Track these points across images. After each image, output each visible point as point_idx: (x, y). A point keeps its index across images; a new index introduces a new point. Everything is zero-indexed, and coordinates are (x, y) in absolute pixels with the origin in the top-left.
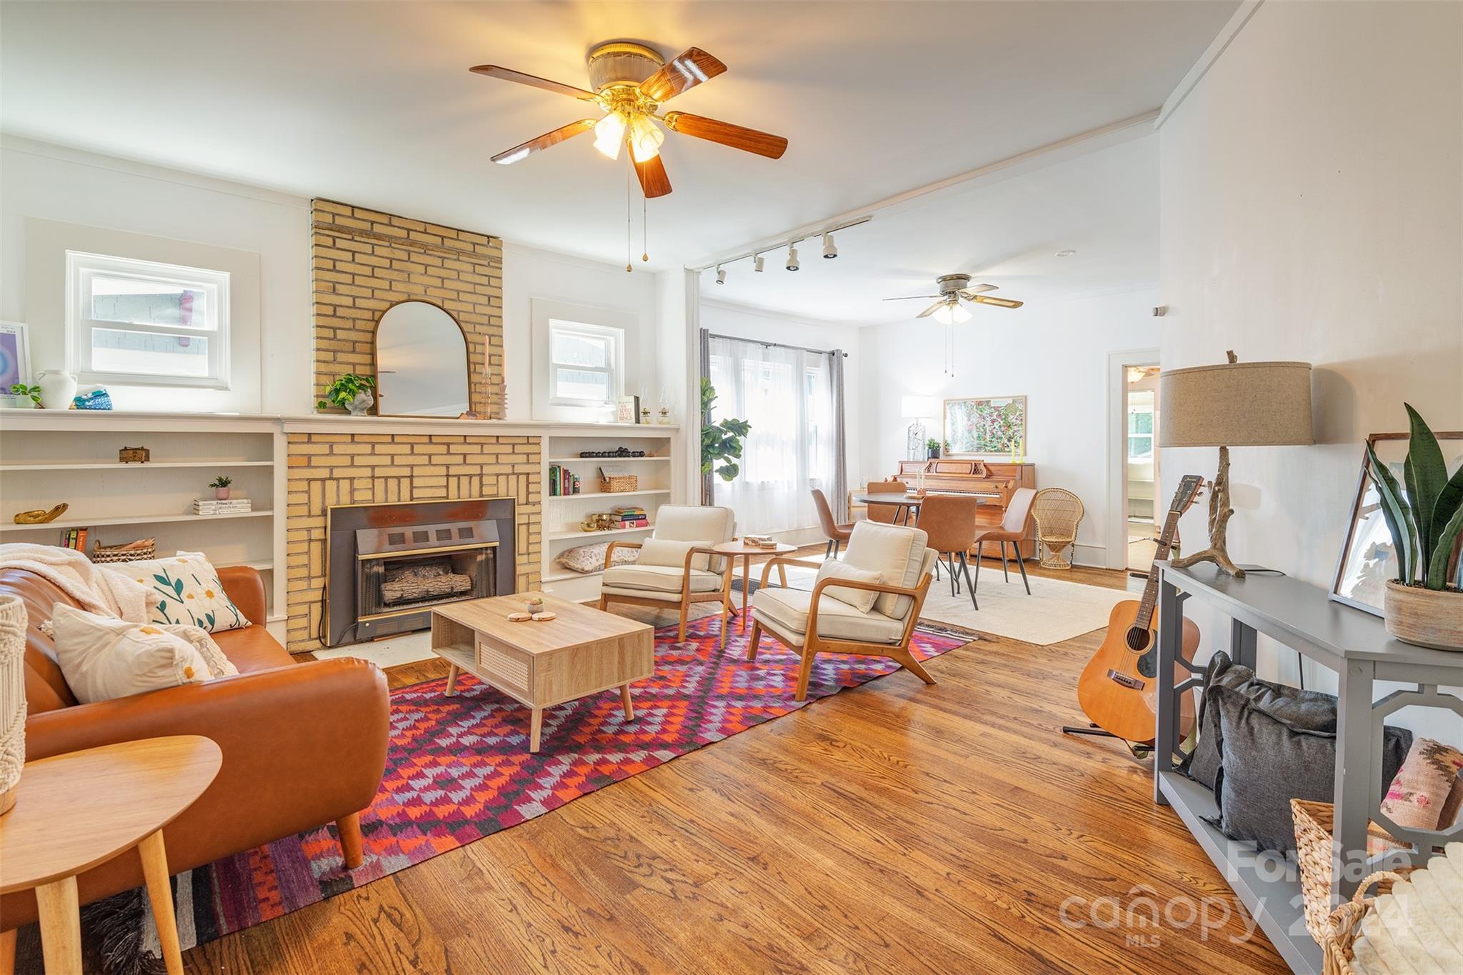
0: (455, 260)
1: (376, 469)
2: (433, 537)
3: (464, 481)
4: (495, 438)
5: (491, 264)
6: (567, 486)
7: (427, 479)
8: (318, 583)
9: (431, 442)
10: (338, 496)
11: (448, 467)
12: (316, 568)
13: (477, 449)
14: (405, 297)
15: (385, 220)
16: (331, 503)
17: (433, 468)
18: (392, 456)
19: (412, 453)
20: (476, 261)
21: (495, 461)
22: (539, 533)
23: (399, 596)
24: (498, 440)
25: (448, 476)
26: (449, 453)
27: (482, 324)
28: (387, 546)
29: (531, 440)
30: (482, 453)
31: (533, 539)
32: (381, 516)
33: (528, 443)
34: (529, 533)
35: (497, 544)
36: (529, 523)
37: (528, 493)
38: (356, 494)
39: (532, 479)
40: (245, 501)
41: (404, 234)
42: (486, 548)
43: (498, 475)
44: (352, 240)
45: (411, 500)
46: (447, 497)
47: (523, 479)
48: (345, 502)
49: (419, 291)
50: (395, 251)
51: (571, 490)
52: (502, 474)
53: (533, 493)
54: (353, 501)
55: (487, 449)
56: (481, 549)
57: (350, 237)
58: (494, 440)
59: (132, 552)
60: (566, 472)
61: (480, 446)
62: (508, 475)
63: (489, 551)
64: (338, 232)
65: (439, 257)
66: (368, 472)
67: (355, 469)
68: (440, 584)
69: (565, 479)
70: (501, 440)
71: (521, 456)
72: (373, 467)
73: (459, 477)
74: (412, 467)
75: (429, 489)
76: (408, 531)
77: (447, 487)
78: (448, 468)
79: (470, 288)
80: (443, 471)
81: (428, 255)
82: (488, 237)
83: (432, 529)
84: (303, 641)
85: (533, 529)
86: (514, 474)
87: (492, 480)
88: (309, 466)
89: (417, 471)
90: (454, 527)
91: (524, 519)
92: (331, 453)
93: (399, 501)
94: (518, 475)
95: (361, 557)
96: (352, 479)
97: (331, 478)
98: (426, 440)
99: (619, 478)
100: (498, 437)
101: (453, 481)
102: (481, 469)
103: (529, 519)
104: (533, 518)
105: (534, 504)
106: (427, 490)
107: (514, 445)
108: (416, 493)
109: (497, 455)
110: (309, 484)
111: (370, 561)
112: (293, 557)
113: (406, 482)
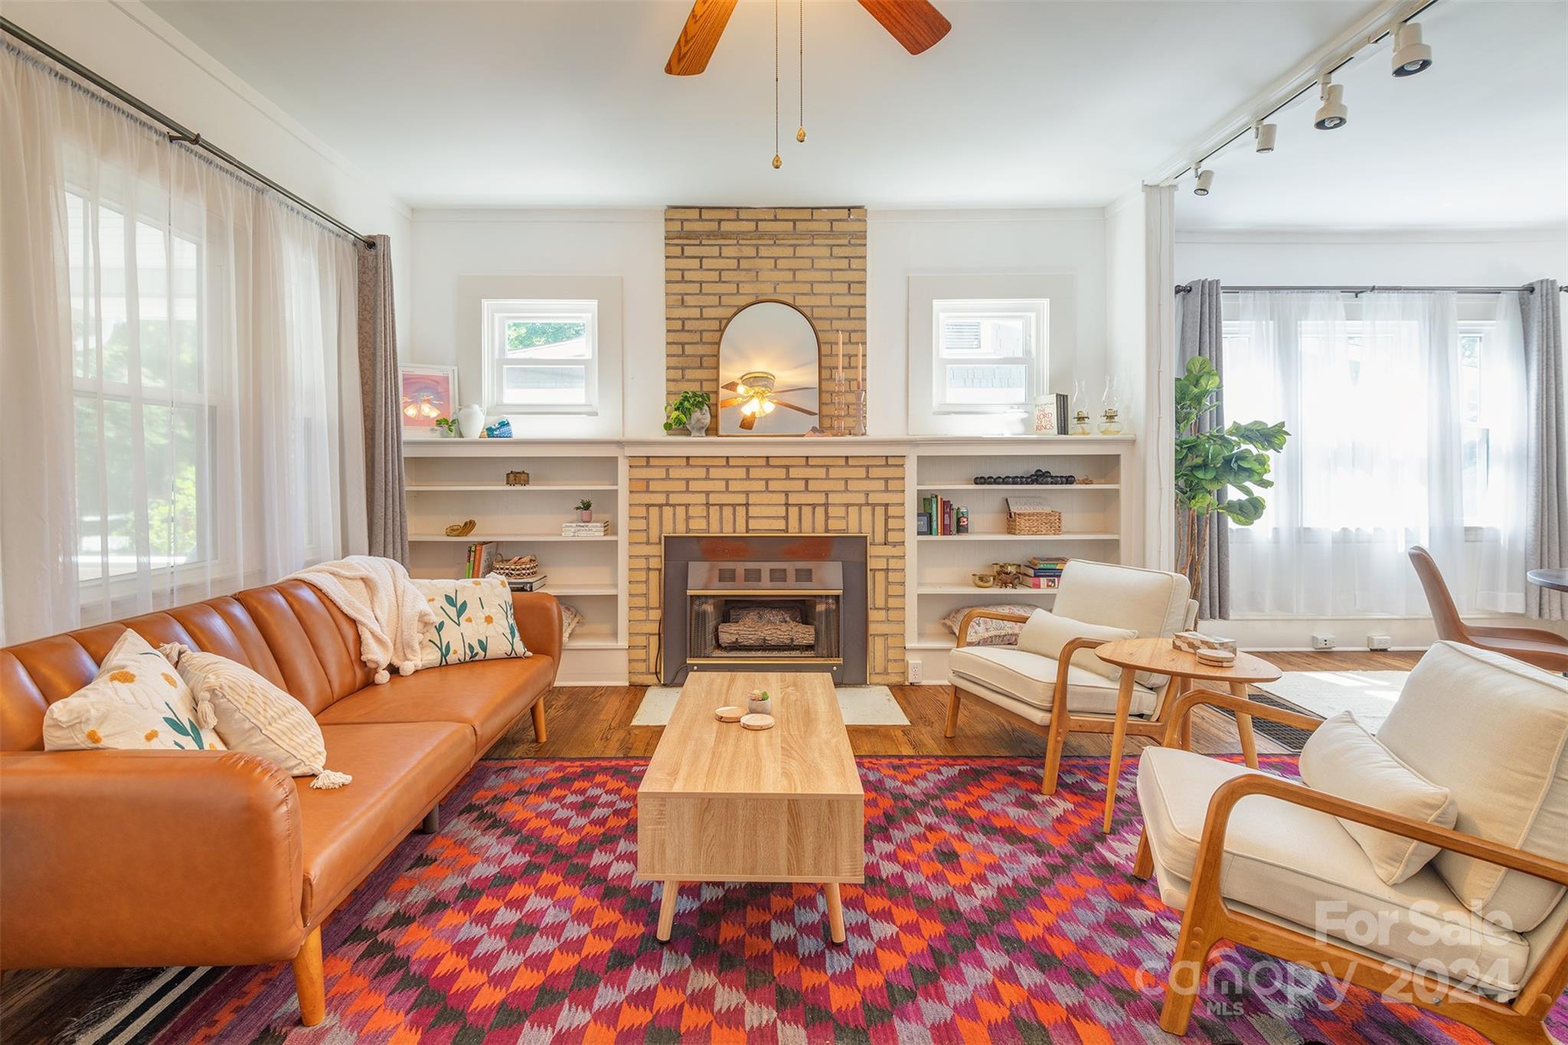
0: (809, 245)
1: (711, 495)
2: (765, 575)
3: (807, 511)
4: (844, 460)
5: (853, 241)
6: (947, 522)
7: (763, 508)
8: (656, 615)
9: (768, 465)
10: (674, 523)
11: (787, 493)
12: (655, 599)
13: (820, 473)
14: (752, 299)
15: (732, 215)
16: (668, 531)
17: (771, 495)
18: (727, 481)
19: (748, 478)
20: (831, 242)
21: (843, 488)
22: (903, 584)
23: (734, 640)
24: (847, 462)
25: (787, 505)
26: (788, 478)
27: (841, 319)
28: (716, 583)
29: (891, 461)
30: (827, 478)
31: (894, 590)
32: (715, 548)
33: (887, 465)
34: (888, 583)
35: (840, 592)
36: (888, 569)
37: (887, 530)
38: (691, 522)
39: (892, 511)
40: (598, 524)
41: (751, 226)
42: (827, 597)
43: (847, 506)
44: (701, 244)
45: (747, 532)
46: (786, 530)
47: (880, 511)
48: (681, 531)
49: (767, 289)
50: (743, 248)
51: (954, 528)
52: (853, 505)
53: (893, 530)
54: (688, 530)
55: (833, 472)
56: (821, 596)
57: (698, 242)
58: (842, 462)
59: (513, 567)
60: (946, 505)
61: (825, 470)
62: (860, 506)
63: (830, 601)
64: (687, 238)
65: (791, 245)
66: (702, 498)
67: (690, 495)
68: (779, 632)
69: (944, 513)
70: (851, 462)
71: (876, 481)
72: (708, 493)
73: (800, 506)
74: (747, 493)
75: (767, 520)
76: (740, 567)
77: (786, 518)
78: (787, 495)
79: (826, 276)
80: (782, 499)
81: (779, 245)
82: (849, 209)
83: (766, 567)
84: (642, 673)
85: (892, 576)
86: (868, 504)
87: (841, 512)
88: (647, 491)
89: (753, 499)
90: (790, 567)
91: (881, 564)
92: (668, 478)
93: (734, 532)
94: (874, 506)
95: (689, 593)
96: (687, 506)
97: (667, 505)
98: (763, 462)
99: (1029, 515)
100: (847, 457)
101: (793, 512)
102: (827, 498)
103: (888, 564)
104: (893, 564)
105: (895, 544)
106: (765, 521)
107: (868, 467)
108: (753, 524)
109: (846, 480)
110: (648, 510)
111: (698, 597)
112: (634, 586)
113: (741, 511)
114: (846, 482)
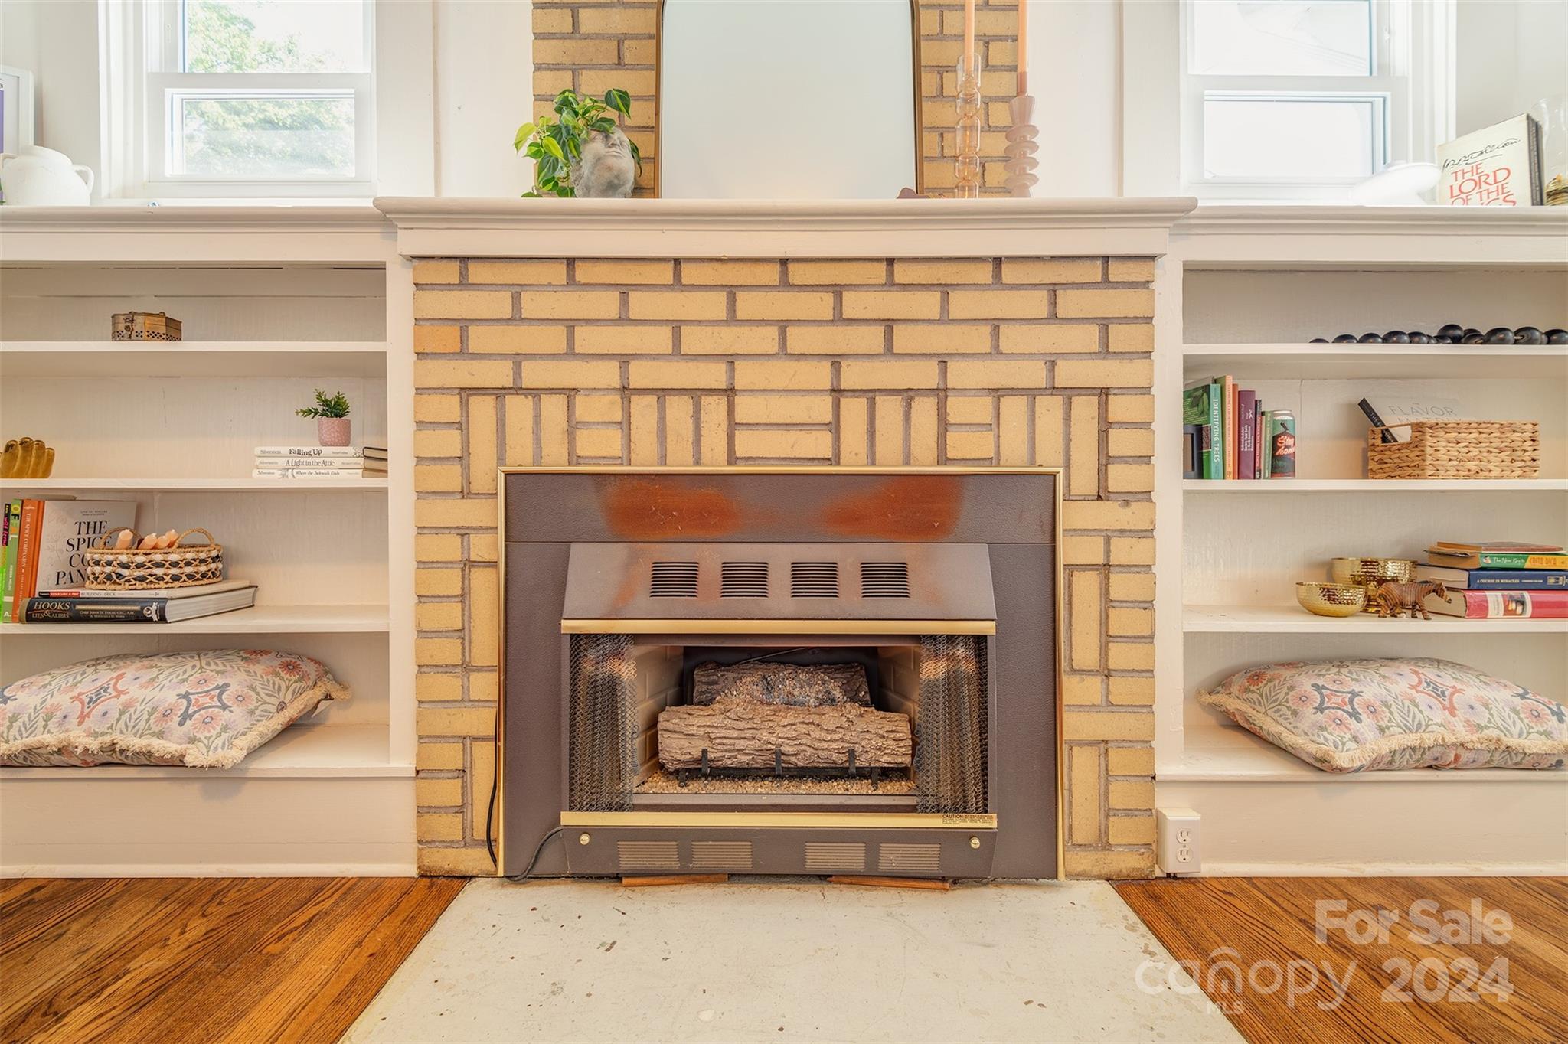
1: (634, 367)
2: (780, 579)
3: (889, 409)
4: (990, 268)
6: (1247, 446)
7: (774, 399)
8: (486, 686)
9: (785, 283)
10: (538, 441)
12: (486, 645)
13: (928, 304)
16: (521, 458)
17: (793, 365)
18: (676, 325)
19: (732, 319)
21: (986, 347)
22: (1147, 605)
23: (697, 754)
24: (997, 274)
25: (837, 391)
26: (839, 319)
28: (643, 599)
29: (1117, 272)
30: (945, 320)
31: (1122, 621)
32: (642, 506)
33: (1107, 282)
34: (1109, 604)
35: (988, 628)
36: (1107, 566)
37: (1104, 460)
38: (581, 436)
39: (1120, 408)
40: (353, 451)
42: (952, 639)
43: (997, 393)
45: (730, 464)
46: (835, 460)
47: (1085, 409)
48: (555, 459)
51: (1265, 462)
52: (1013, 391)
53: (1122, 459)
54: (573, 457)
55: (962, 304)
56: (934, 638)
58: (985, 274)
59: (124, 558)
60: (1244, 398)
61: (937, 295)
62: (1032, 395)
63: (961, 651)
66: (608, 374)
67: (576, 365)
68: (817, 733)
69: (1239, 423)
70: (1009, 274)
71: (1077, 328)
72: (624, 360)
73: (871, 396)
74: (731, 360)
75: (782, 432)
76: (711, 558)
77: (834, 427)
78: (836, 365)
80: (821, 375)
83: (780, 558)
84: (451, 844)
85: (1121, 586)
86: (1053, 390)
87: (980, 409)
88: (464, 353)
89: (746, 375)
90: (848, 557)
91: (1089, 551)
92: (516, 318)
93: (697, 462)
94: (1069, 393)
95: (568, 626)
96: (571, 393)
97: (518, 390)
98: (771, 274)
99: (1458, 428)
100: (998, 261)
101: (854, 410)
102: (944, 373)
103: (1108, 552)
104: (1123, 551)
105: (1126, 499)
106: (776, 435)
107: (1053, 289)
108: (746, 443)
109: (996, 325)
110: (465, 405)
111: (593, 638)
112: (430, 608)
113: (714, 409)
114: (996, 329)
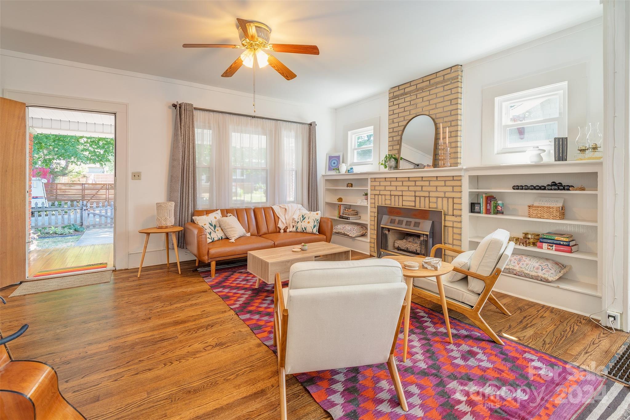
0: (435, 88)
1: (392, 192)
2: (404, 223)
3: (422, 199)
5: (453, 81)
7: (407, 197)
8: (376, 232)
9: (409, 180)
10: (382, 201)
11: (415, 192)
12: (376, 227)
13: (427, 183)
14: (415, 115)
15: (408, 85)
16: (380, 204)
17: (410, 192)
18: (396, 186)
19: (403, 185)
20: (443, 84)
21: (435, 190)
22: (460, 234)
24: (437, 179)
25: (415, 196)
26: (415, 185)
27: (447, 116)
28: (389, 223)
29: (455, 178)
30: (429, 186)
31: (456, 236)
32: (392, 211)
33: (453, 180)
34: (453, 233)
35: (429, 233)
36: (453, 227)
37: (453, 209)
39: (456, 201)
41: (415, 87)
43: (437, 197)
44: (399, 99)
46: (415, 206)
47: (451, 200)
48: (383, 204)
49: (419, 111)
50: (412, 97)
51: (493, 211)
52: (440, 197)
53: (456, 209)
54: (385, 204)
55: (432, 183)
56: (422, 234)
57: (398, 99)
58: (435, 179)
59: (347, 212)
60: (488, 199)
62: (442, 198)
63: (425, 236)
64: (395, 98)
65: (428, 91)
66: (389, 193)
67: (386, 192)
69: (486, 203)
70: (439, 179)
71: (449, 187)
73: (420, 197)
74: (402, 191)
75: (408, 202)
76: (397, 219)
77: (415, 201)
79: (441, 99)
80: (413, 194)
81: (424, 92)
82: (451, 68)
83: (405, 219)
84: (372, 251)
85: (456, 230)
86: (445, 197)
87: (435, 200)
88: (375, 190)
89: (404, 193)
90: (413, 220)
91: (450, 224)
92: (380, 185)
93: (399, 206)
94: (448, 198)
95: (381, 226)
96: (385, 195)
97: (380, 195)
98: (407, 179)
100: (437, 177)
101: (418, 199)
102: (429, 194)
103: (453, 224)
104: (456, 225)
105: (456, 216)
106: (407, 202)
107: (445, 181)
108: (404, 203)
109: (437, 186)
110: (375, 196)
111: (384, 228)
112: (371, 221)
113: (401, 197)
114: (437, 187)
